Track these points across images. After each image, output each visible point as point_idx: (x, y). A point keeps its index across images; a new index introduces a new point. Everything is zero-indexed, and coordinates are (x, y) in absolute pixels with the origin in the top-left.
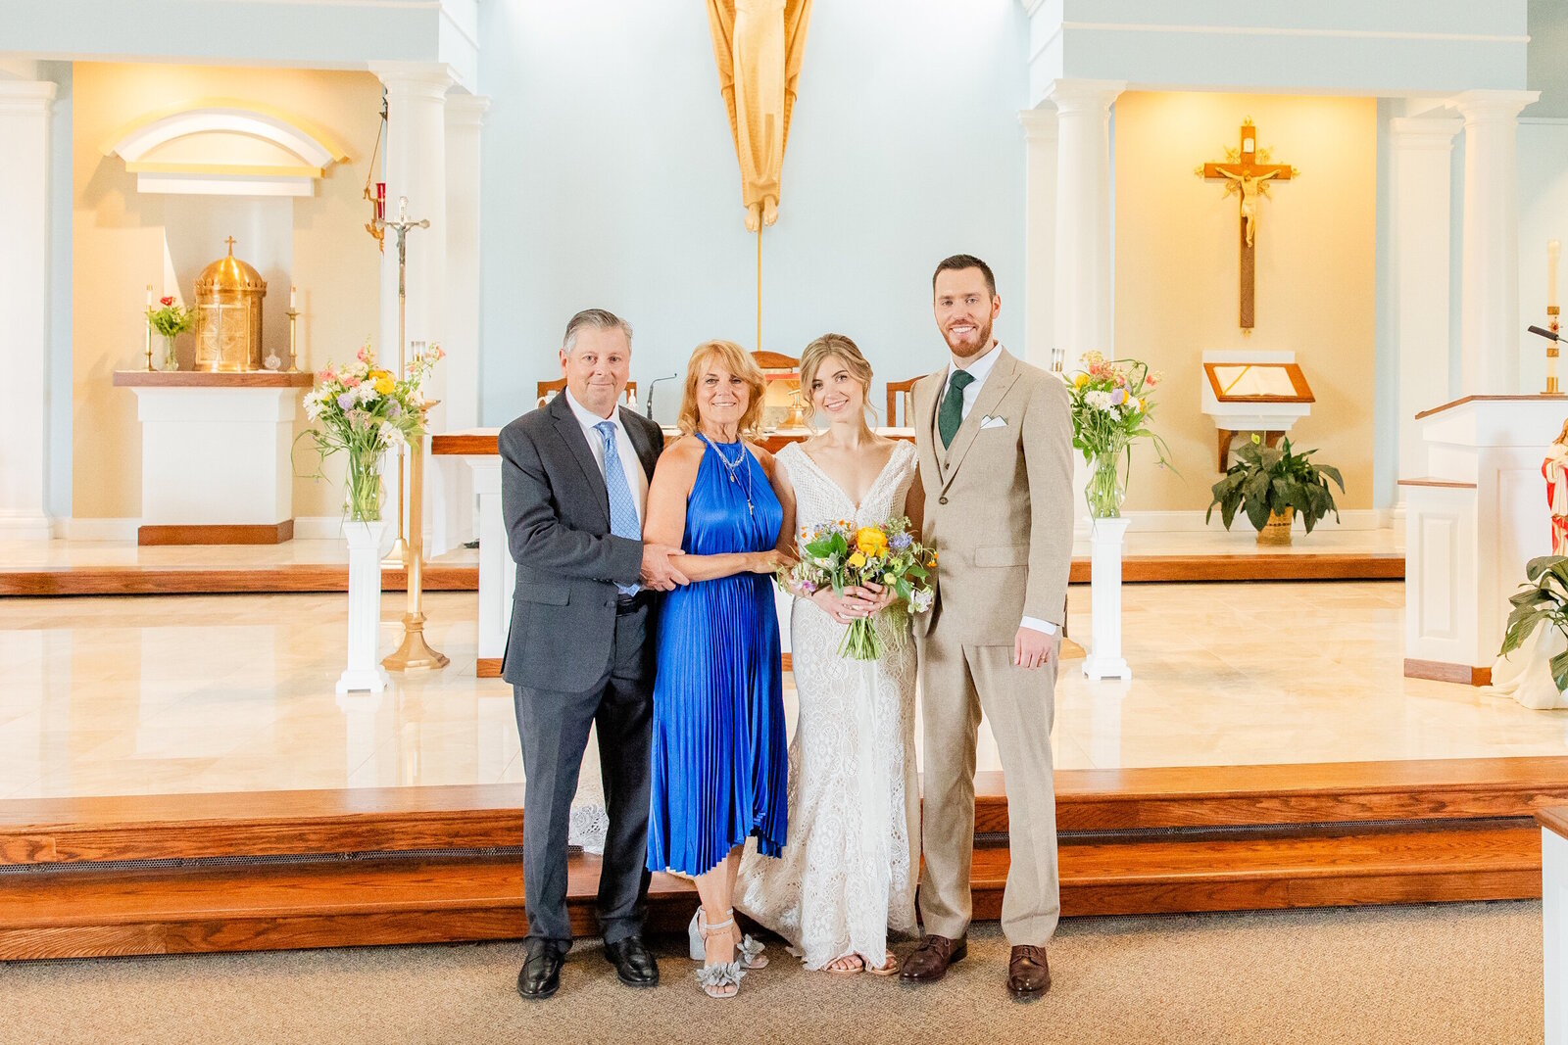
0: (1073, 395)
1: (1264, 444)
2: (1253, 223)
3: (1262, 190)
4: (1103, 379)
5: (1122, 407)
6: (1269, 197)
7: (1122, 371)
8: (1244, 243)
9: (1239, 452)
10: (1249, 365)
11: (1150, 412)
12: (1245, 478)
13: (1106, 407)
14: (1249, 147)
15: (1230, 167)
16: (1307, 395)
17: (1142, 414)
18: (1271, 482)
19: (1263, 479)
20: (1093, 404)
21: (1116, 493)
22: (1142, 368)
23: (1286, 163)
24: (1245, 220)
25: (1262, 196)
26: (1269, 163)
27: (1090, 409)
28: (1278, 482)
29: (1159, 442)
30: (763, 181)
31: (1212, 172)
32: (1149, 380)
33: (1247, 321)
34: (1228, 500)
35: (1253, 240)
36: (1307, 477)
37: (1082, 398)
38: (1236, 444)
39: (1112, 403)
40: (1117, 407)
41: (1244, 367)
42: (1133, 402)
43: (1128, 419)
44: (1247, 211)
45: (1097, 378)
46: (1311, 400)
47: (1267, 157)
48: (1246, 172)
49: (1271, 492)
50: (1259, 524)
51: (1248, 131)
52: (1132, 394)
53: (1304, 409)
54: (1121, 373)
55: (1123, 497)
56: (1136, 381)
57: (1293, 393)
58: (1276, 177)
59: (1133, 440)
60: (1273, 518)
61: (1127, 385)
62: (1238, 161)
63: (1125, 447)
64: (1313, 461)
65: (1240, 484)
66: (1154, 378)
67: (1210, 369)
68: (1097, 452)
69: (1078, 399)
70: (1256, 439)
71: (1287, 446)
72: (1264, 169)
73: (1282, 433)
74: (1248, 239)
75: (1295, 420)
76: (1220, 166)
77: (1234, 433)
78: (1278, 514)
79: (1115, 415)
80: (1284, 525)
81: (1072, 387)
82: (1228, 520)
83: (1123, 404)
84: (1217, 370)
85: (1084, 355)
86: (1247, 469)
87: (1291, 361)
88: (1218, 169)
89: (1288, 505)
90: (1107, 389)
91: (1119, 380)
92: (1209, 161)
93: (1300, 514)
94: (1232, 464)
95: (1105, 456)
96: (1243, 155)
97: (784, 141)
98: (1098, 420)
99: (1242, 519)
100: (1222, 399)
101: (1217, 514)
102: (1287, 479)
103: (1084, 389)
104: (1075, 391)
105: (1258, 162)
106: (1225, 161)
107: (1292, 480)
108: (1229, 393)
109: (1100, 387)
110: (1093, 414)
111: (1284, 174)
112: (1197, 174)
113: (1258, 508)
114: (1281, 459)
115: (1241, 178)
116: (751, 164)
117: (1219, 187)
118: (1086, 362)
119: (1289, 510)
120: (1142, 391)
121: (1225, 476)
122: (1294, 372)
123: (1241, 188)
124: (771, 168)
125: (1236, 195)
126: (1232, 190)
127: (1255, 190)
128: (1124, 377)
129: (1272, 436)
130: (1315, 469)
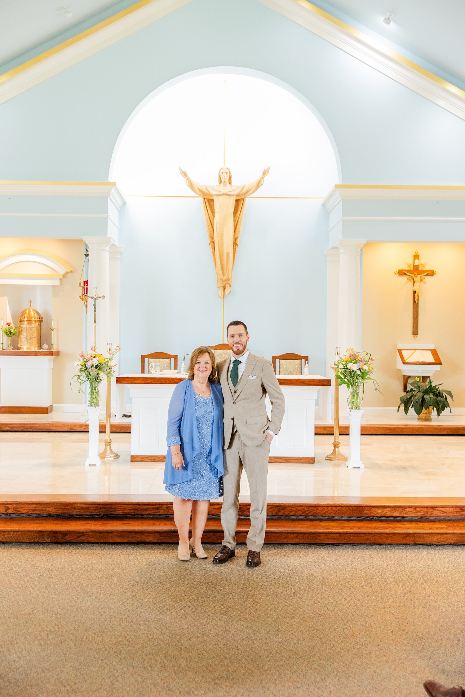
0: (343, 365)
1: (421, 381)
2: (418, 293)
3: (422, 280)
4: (354, 359)
5: (361, 369)
6: (425, 283)
7: (361, 356)
8: (414, 301)
9: (411, 384)
10: (416, 350)
11: (372, 371)
12: (413, 395)
13: (355, 369)
14: (417, 263)
15: (409, 271)
16: (439, 362)
17: (368, 372)
18: (423, 397)
19: (420, 395)
20: (350, 368)
21: (359, 400)
22: (369, 355)
23: (432, 269)
24: (415, 292)
25: (422, 282)
26: (425, 269)
27: (349, 370)
28: (426, 397)
29: (375, 382)
30: (225, 278)
31: (401, 273)
32: (372, 359)
33: (415, 332)
34: (407, 403)
35: (418, 300)
36: (438, 394)
37: (346, 366)
38: (410, 381)
39: (357, 368)
40: (359, 369)
41: (414, 351)
42: (365, 368)
43: (363, 374)
44: (416, 288)
45: (352, 358)
46: (441, 364)
47: (424, 267)
48: (415, 273)
49: (423, 399)
50: (418, 412)
51: (416, 257)
52: (365, 364)
53: (438, 367)
54: (361, 357)
55: (361, 402)
56: (367, 359)
57: (433, 361)
58: (427, 275)
59: (365, 381)
60: (424, 411)
61: (363, 361)
62: (412, 269)
63: (362, 384)
64: (441, 388)
65: (411, 397)
66: (373, 359)
67: (400, 351)
68: (352, 386)
69: (345, 366)
70: (417, 379)
71: (430, 382)
72: (423, 272)
73: (429, 377)
74: (416, 299)
75: (434, 372)
76: (405, 270)
77: (410, 377)
78: (426, 409)
79: (358, 372)
80: (429, 413)
81: (343, 361)
82: (406, 411)
83: (361, 368)
84: (403, 352)
85: (347, 350)
86: (414, 391)
87: (433, 348)
88: (404, 272)
89: (430, 405)
90: (356, 363)
91: (360, 359)
92: (400, 269)
93: (435, 409)
94: (408, 389)
95: (355, 387)
96: (414, 266)
97: (233, 262)
98: (352, 374)
99: (412, 410)
100: (405, 363)
101: (402, 408)
102: (430, 395)
103: (347, 362)
104: (344, 363)
105: (420, 269)
106: (407, 269)
107: (432, 395)
108: (407, 361)
109: (353, 362)
110: (350, 372)
111: (431, 273)
112: (395, 274)
113: (418, 406)
114: (428, 387)
115: (413, 275)
116: (220, 271)
117: (405, 278)
118: (348, 352)
119: (431, 408)
120: (369, 363)
121: (405, 393)
122: (434, 353)
123: (413, 279)
124: (228, 273)
125: (411, 282)
126: (410, 280)
127: (419, 280)
128: (362, 358)
129: (425, 378)
130: (441, 392)
